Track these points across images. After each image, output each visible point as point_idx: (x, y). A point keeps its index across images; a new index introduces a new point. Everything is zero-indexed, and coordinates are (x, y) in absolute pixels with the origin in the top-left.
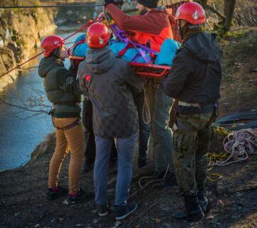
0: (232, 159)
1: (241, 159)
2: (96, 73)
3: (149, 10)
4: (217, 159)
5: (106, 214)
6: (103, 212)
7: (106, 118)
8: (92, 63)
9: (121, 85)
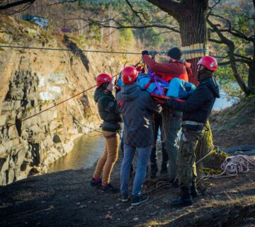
0: (225, 174)
1: (232, 175)
2: (127, 101)
3: (174, 60)
4: (214, 173)
5: (126, 200)
6: (125, 199)
7: (131, 132)
8: (124, 93)
9: (143, 110)
